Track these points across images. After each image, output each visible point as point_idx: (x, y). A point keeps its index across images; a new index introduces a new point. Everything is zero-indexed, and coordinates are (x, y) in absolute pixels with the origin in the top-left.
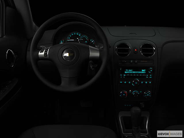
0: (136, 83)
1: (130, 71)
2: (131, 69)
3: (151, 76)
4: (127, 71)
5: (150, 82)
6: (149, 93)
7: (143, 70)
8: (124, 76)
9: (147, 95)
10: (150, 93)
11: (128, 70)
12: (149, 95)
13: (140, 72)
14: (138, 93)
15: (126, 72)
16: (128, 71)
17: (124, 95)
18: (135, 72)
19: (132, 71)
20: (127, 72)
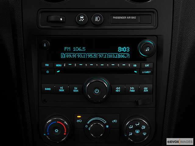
0: (97, 91)
1: (79, 52)
2: (81, 46)
3: (147, 69)
4: (69, 52)
5: (146, 89)
6: (140, 126)
7: (120, 49)
8: (59, 68)
9: (133, 130)
10: (144, 124)
11: (72, 49)
12: (142, 131)
13: (110, 56)
14: (105, 125)
15: (63, 56)
16: (72, 51)
17: (57, 131)
18: (95, 55)
19: (86, 52)
20: (69, 56)
